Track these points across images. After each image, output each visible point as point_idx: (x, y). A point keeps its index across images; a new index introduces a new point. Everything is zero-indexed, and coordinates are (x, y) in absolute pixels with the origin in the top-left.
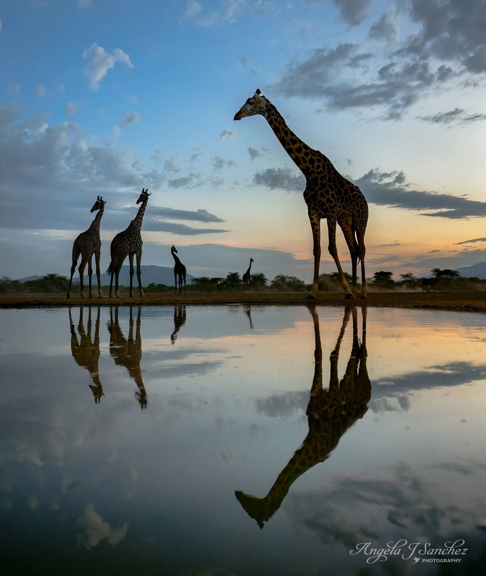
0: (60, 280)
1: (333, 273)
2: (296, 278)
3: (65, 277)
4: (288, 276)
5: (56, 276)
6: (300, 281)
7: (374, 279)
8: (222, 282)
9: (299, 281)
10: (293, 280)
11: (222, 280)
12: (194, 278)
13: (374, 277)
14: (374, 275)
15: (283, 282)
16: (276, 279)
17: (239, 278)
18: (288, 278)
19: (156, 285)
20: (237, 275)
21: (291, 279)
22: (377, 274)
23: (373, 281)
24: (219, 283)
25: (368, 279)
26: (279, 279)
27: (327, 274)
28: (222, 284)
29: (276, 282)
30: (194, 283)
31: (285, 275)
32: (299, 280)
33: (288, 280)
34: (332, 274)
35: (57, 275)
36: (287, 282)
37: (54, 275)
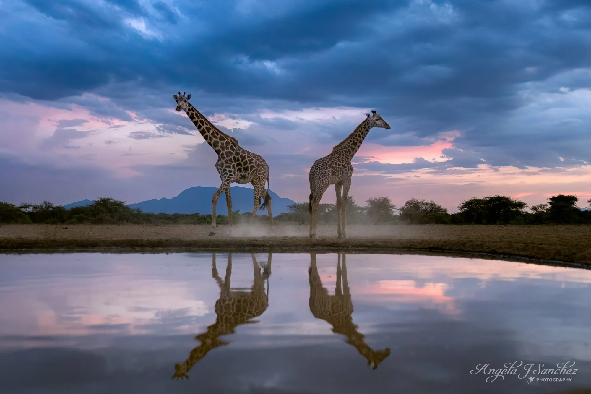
0: (116, 207)
1: (488, 197)
2: (434, 205)
3: (123, 202)
4: (425, 202)
5: (111, 201)
6: (441, 209)
7: (549, 207)
8: (330, 209)
9: (439, 209)
10: (432, 207)
11: (330, 207)
12: (292, 204)
13: (549, 203)
14: (550, 201)
15: (417, 210)
16: (406, 206)
17: (354, 204)
18: (424, 204)
19: (243, 214)
20: (351, 201)
21: (429, 206)
22: (553, 199)
23: (548, 210)
24: (327, 211)
25: (541, 207)
26: (411, 205)
27: (480, 199)
28: (330, 212)
29: (407, 209)
30: (293, 211)
31: (419, 201)
32: (439, 207)
33: (423, 207)
34: (487, 199)
35: (112, 199)
36: (423, 210)
37: (109, 199)
